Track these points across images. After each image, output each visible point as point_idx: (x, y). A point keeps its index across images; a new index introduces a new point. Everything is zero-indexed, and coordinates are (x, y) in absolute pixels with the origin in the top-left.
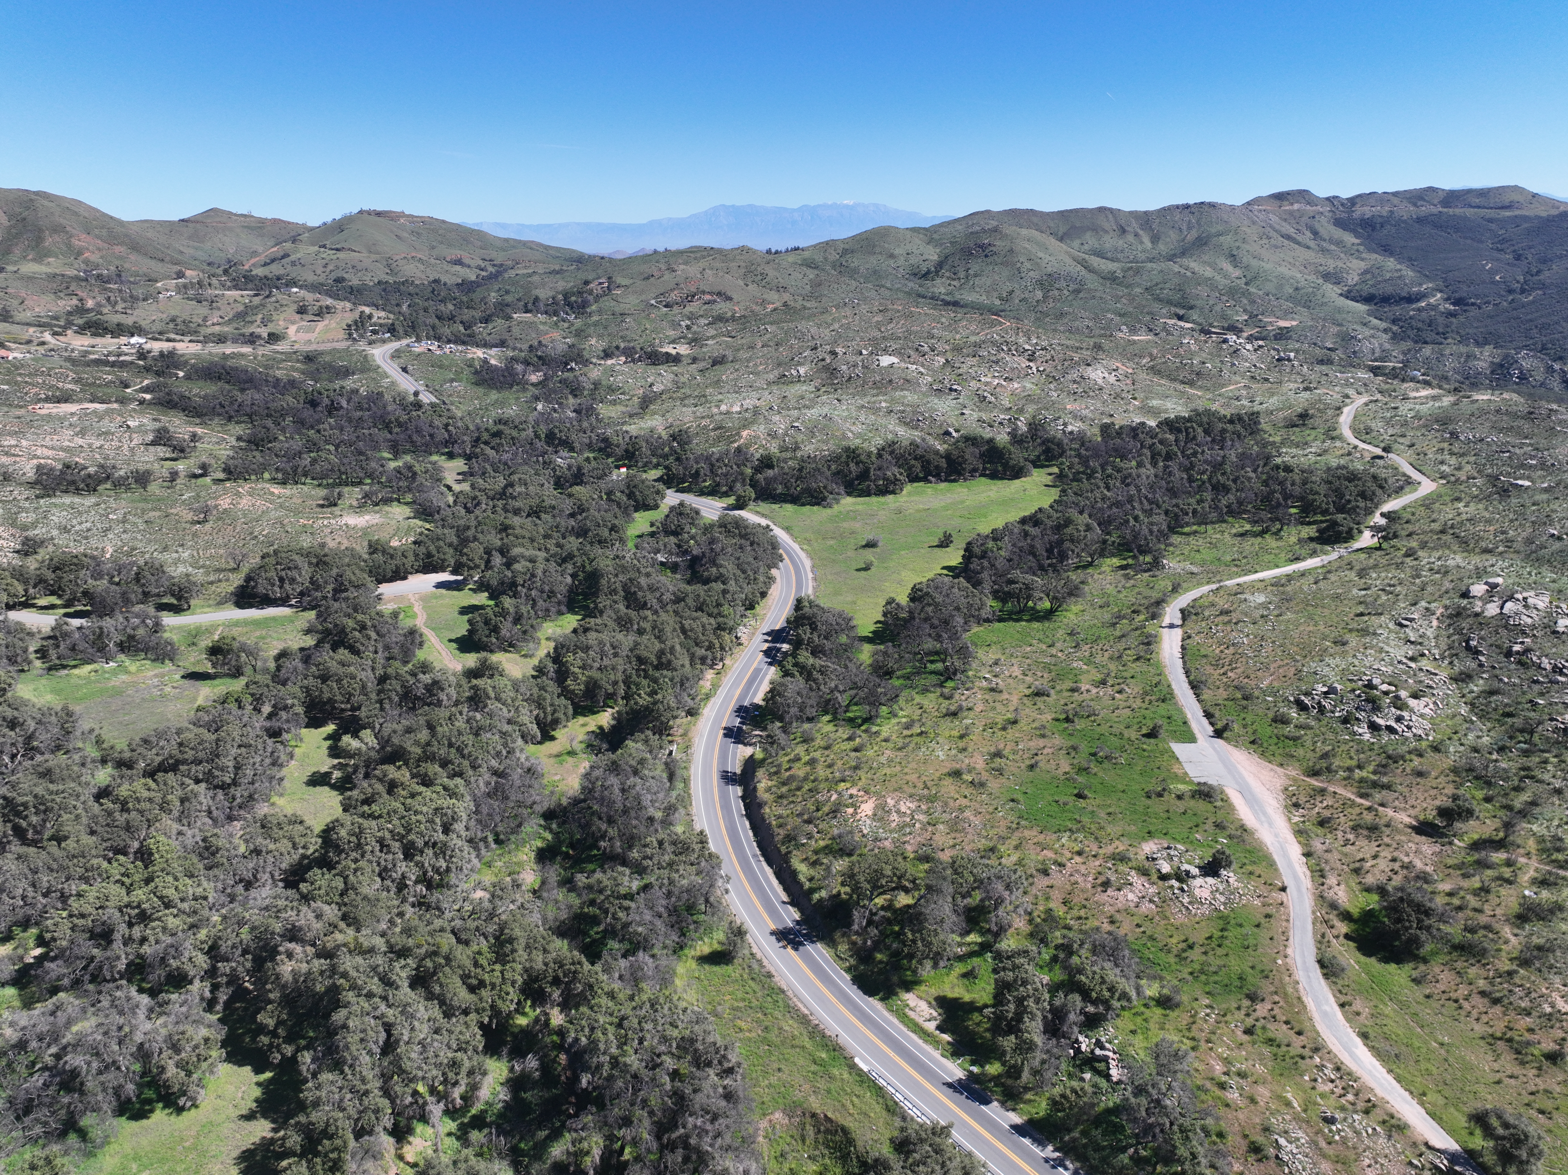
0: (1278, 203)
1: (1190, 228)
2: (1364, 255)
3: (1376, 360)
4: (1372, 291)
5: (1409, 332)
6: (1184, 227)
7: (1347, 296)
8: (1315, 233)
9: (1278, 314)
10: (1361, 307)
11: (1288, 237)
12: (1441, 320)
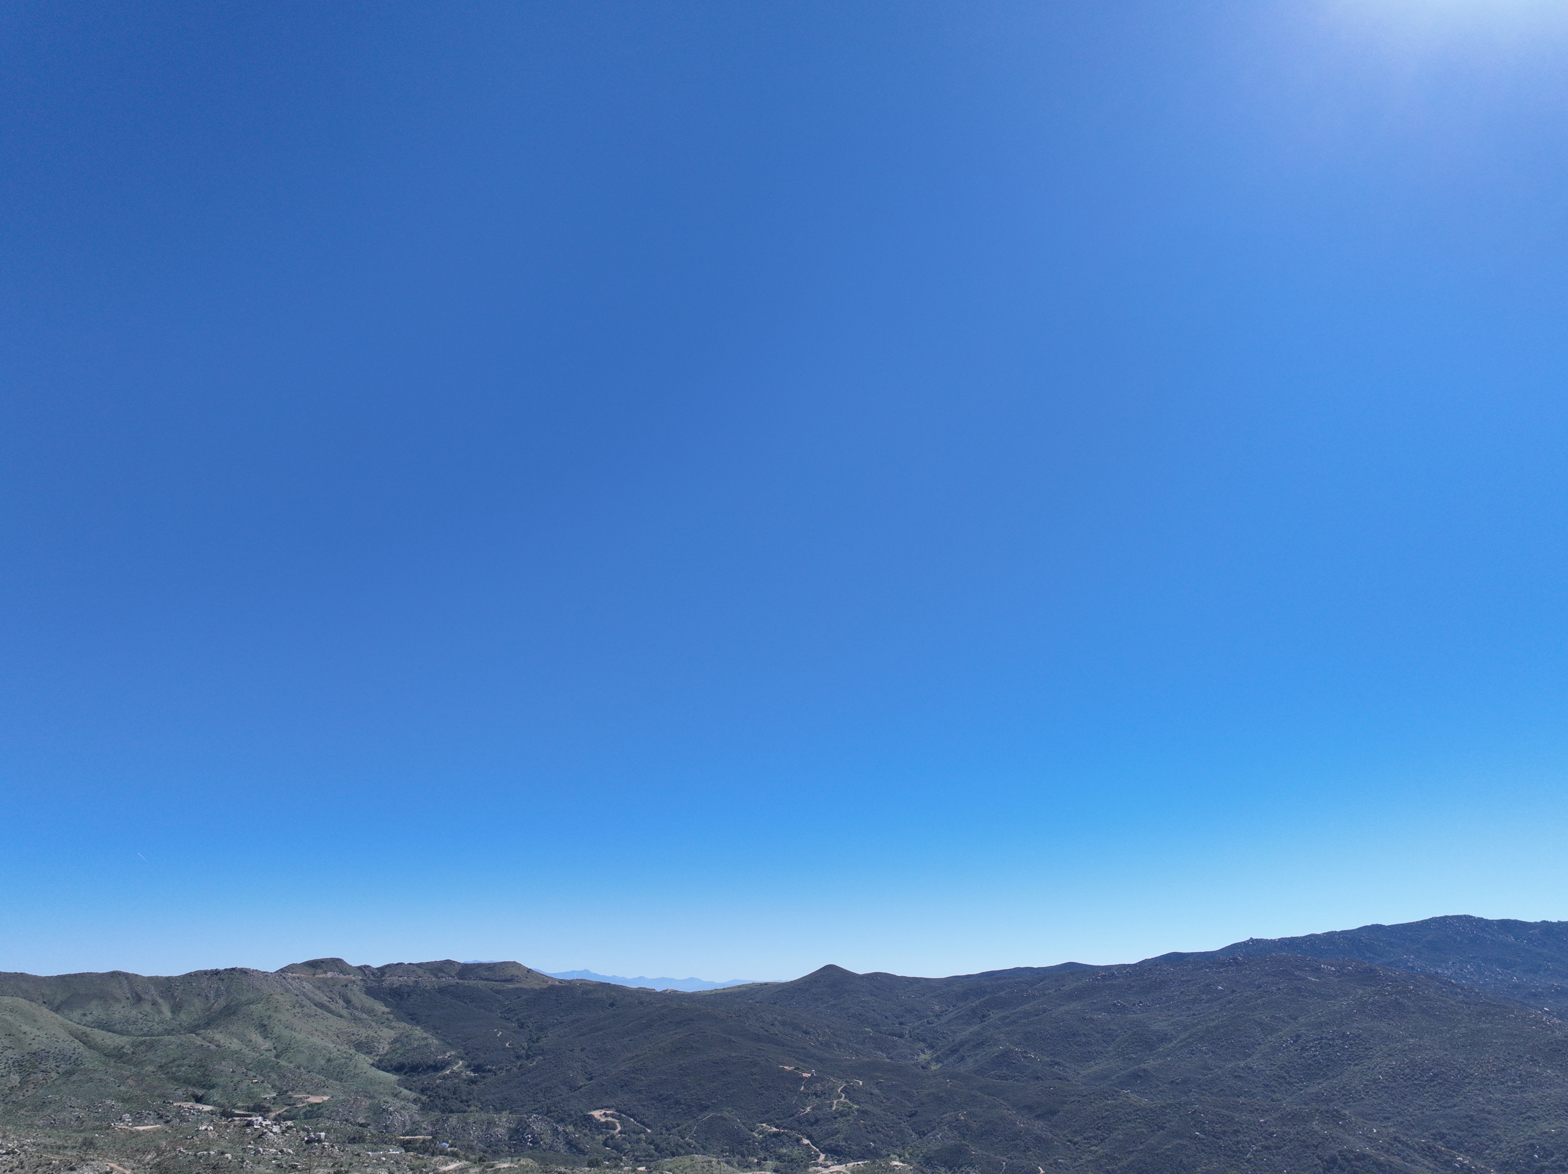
0: (312, 971)
1: (218, 996)
2: (394, 1024)
3: (407, 1134)
4: (402, 1060)
5: (437, 1102)
6: (212, 995)
7: (379, 1065)
8: (348, 1002)
9: (310, 1089)
10: (392, 1077)
11: (321, 1006)
12: (464, 1087)
